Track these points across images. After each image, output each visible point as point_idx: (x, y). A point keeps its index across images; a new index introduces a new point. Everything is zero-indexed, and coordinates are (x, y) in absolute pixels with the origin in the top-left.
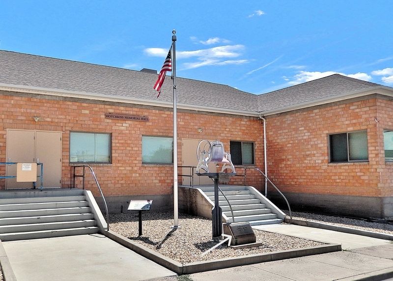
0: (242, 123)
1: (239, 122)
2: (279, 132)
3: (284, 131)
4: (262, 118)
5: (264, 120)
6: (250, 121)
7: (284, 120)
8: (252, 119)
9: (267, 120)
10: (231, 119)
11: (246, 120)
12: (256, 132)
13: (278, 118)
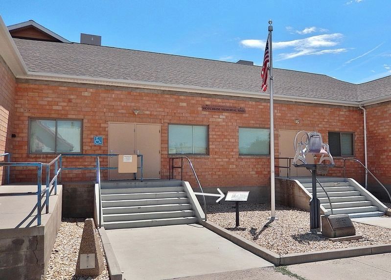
0: (341, 113)
1: (337, 112)
2: (381, 122)
3: (386, 121)
4: (362, 108)
5: (364, 110)
6: (349, 111)
7: (385, 110)
8: (351, 109)
9: (368, 110)
10: (329, 109)
11: (345, 110)
12: (355, 122)
13: (379, 108)
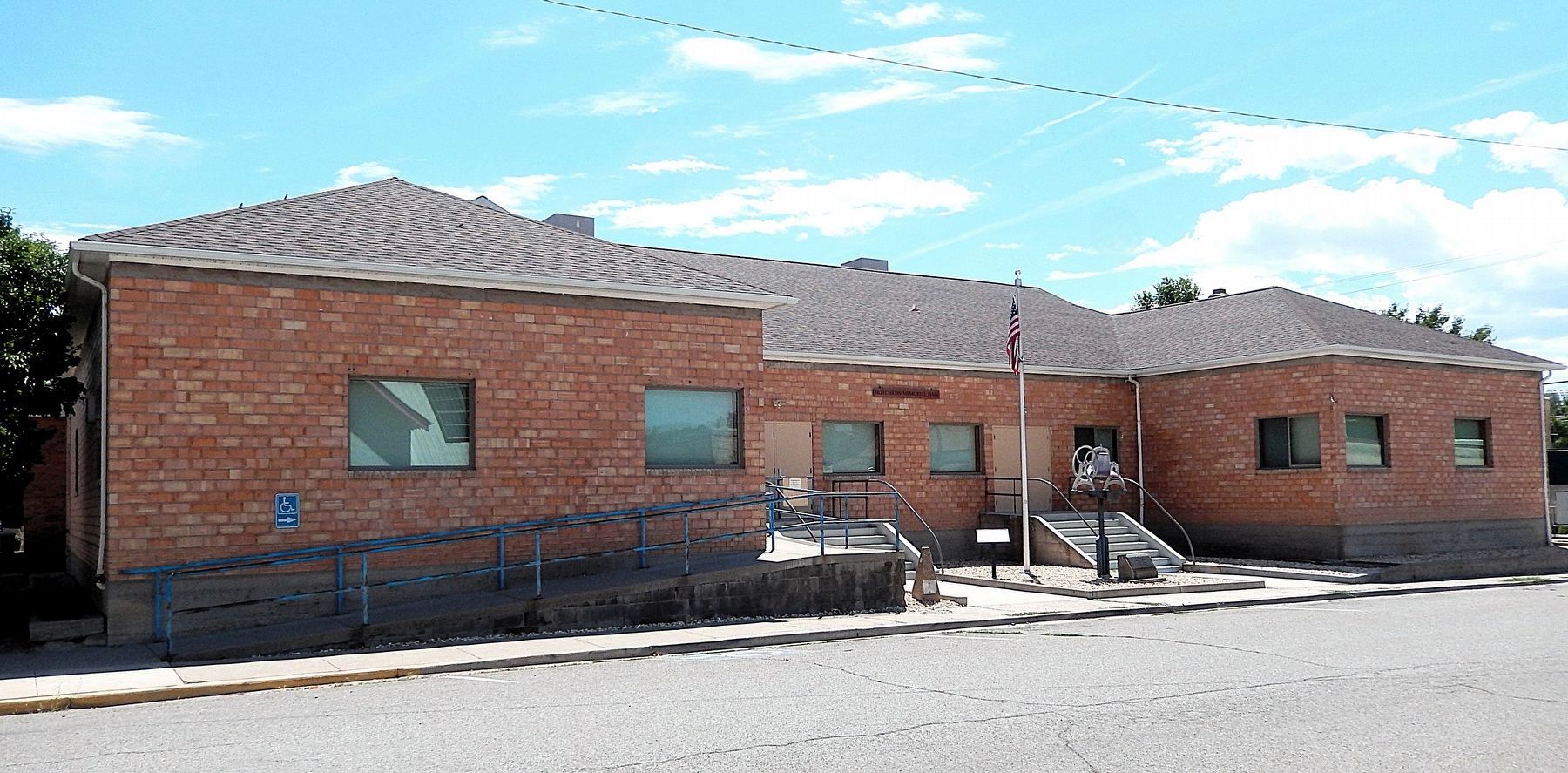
0: (1096, 391)
1: (1089, 391)
2: (1168, 409)
3: (1178, 409)
4: (1134, 382)
5: (1138, 385)
6: (1110, 386)
7: (1177, 387)
8: (1113, 382)
9: (1143, 385)
10: (1075, 385)
11: (1102, 385)
12: (1121, 407)
13: (1164, 383)
